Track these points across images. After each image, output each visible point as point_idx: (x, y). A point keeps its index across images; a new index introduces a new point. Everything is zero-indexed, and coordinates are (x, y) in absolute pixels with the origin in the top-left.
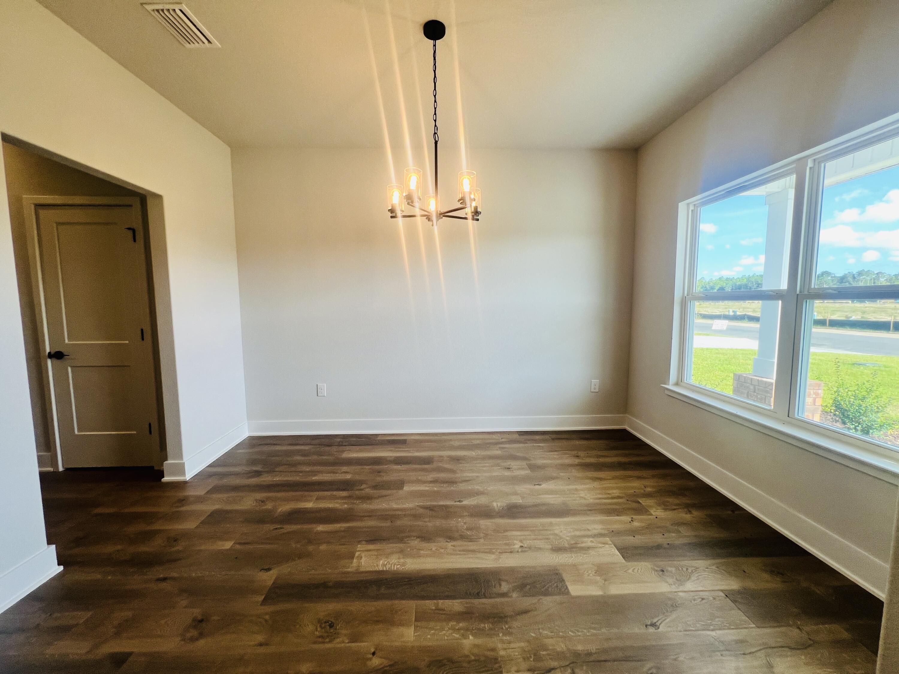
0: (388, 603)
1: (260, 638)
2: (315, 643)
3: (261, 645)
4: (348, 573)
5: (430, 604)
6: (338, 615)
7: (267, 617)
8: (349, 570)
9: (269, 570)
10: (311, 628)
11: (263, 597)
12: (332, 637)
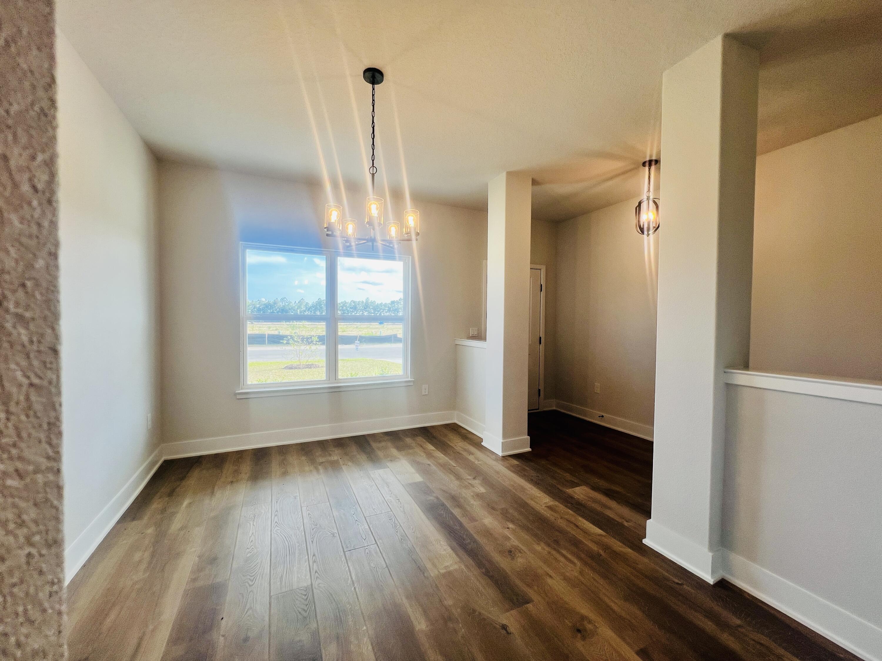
0: (475, 536)
1: (549, 581)
2: (525, 552)
3: (551, 576)
4: (466, 566)
5: (464, 520)
6: (501, 552)
7: (536, 588)
8: (463, 567)
9: (504, 627)
10: (520, 560)
11: (527, 605)
12: (517, 548)
